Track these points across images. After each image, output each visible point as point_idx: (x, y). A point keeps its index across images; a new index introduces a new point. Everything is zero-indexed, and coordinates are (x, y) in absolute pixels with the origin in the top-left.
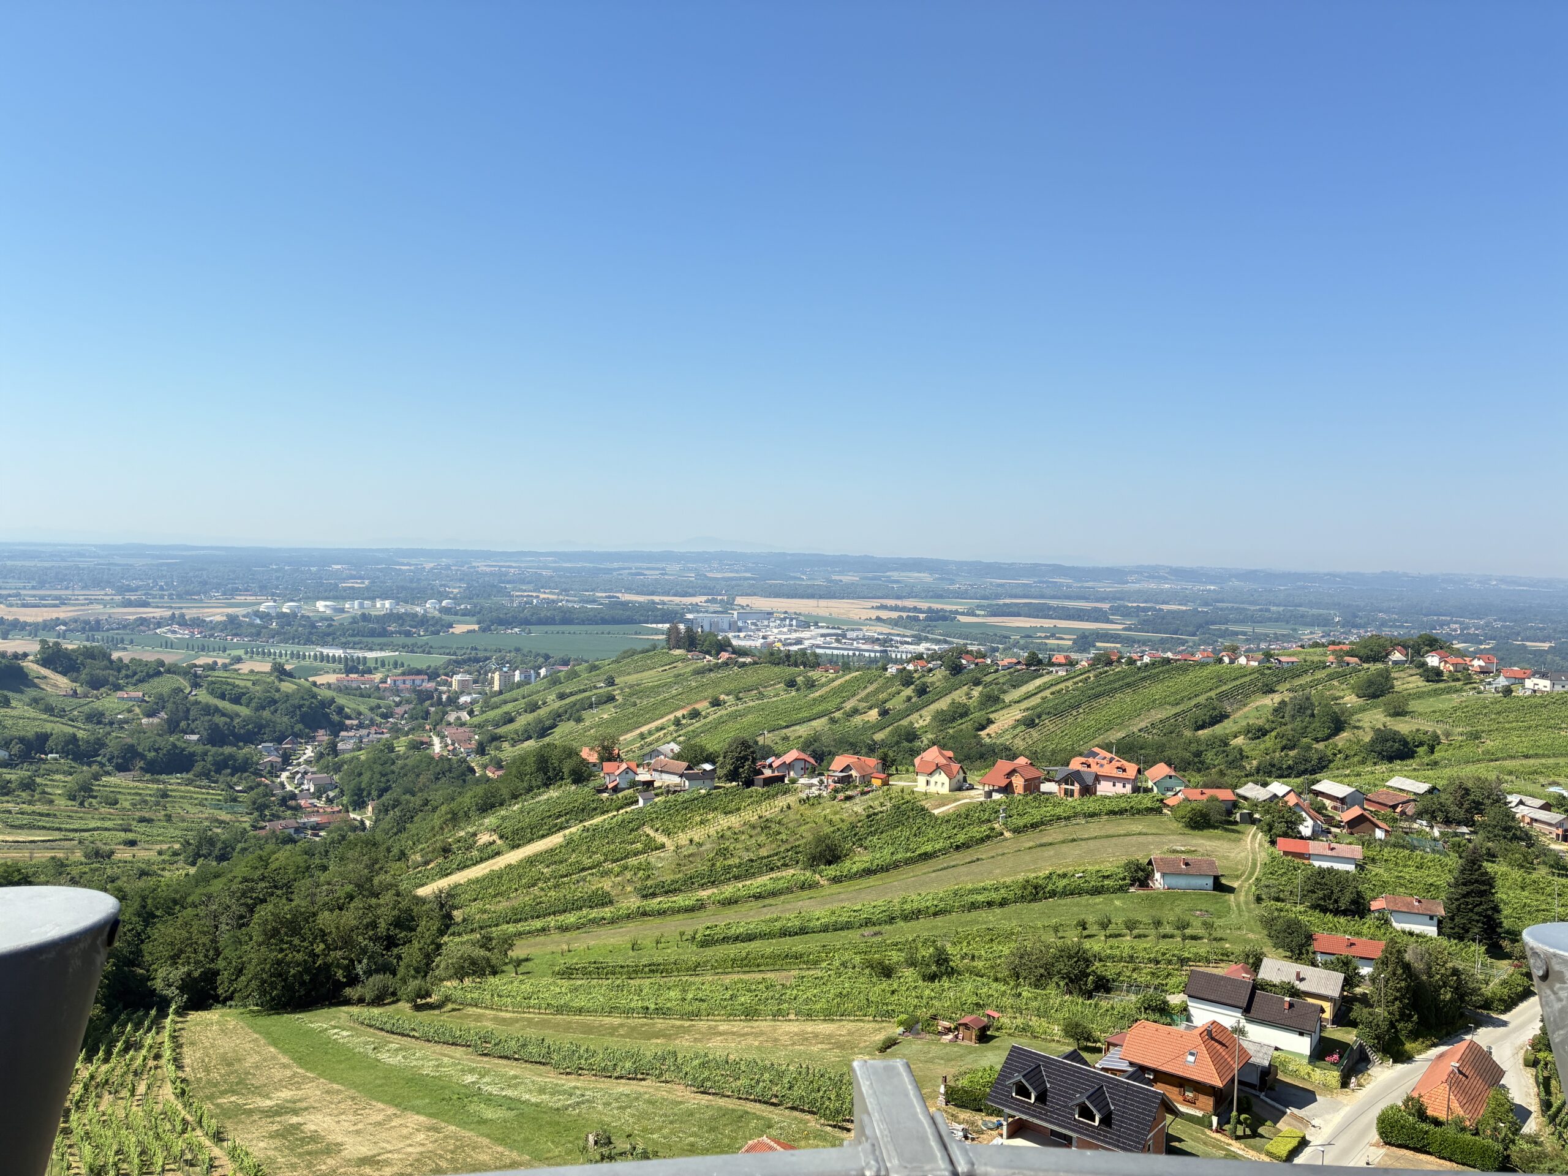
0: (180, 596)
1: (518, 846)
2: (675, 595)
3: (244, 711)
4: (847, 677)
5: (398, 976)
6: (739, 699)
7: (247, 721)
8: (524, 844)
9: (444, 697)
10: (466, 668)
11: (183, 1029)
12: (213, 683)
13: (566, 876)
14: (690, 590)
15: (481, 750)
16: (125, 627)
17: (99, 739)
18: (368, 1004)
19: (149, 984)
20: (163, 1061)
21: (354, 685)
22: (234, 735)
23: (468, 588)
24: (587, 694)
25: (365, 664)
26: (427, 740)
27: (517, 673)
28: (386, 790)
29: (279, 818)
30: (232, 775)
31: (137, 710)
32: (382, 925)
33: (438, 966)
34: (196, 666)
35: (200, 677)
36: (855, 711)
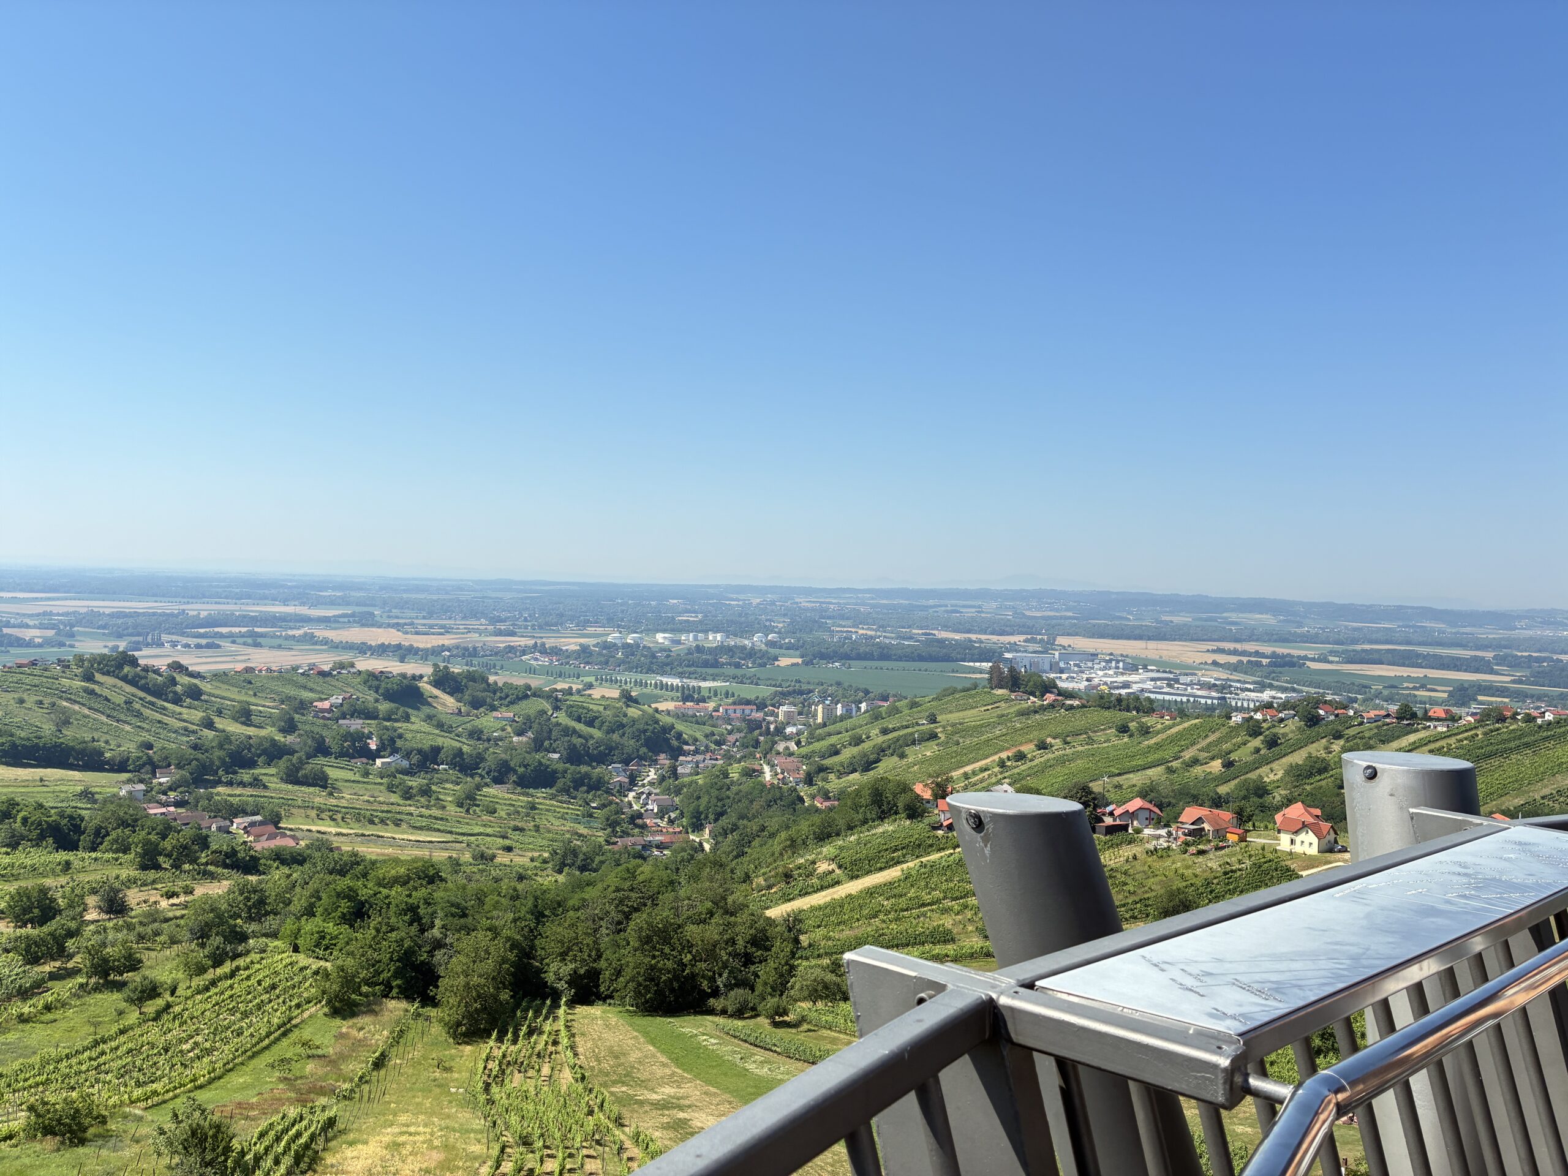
0: (541, 627)
1: (857, 877)
2: (992, 634)
3: (597, 733)
4: (1186, 725)
5: (757, 993)
6: (1066, 743)
7: (599, 743)
8: (863, 876)
9: (772, 727)
10: (791, 699)
11: (574, 1020)
12: (572, 706)
13: (907, 910)
14: (1008, 629)
15: (809, 780)
16: (496, 654)
17: (480, 753)
18: (731, 1016)
19: (543, 975)
20: (560, 1048)
21: (690, 713)
22: (588, 754)
23: (792, 623)
24: (910, 730)
25: (699, 693)
26: (757, 767)
27: (839, 706)
28: (721, 814)
29: (628, 835)
30: (588, 792)
31: (509, 729)
32: (740, 943)
33: (792, 987)
34: (556, 690)
35: (560, 701)
36: (1195, 762)
